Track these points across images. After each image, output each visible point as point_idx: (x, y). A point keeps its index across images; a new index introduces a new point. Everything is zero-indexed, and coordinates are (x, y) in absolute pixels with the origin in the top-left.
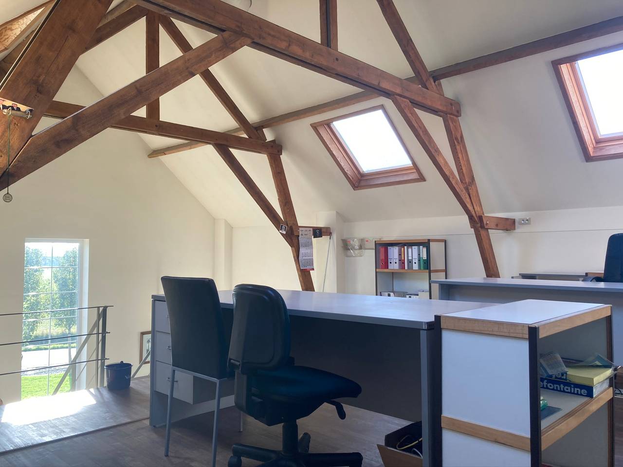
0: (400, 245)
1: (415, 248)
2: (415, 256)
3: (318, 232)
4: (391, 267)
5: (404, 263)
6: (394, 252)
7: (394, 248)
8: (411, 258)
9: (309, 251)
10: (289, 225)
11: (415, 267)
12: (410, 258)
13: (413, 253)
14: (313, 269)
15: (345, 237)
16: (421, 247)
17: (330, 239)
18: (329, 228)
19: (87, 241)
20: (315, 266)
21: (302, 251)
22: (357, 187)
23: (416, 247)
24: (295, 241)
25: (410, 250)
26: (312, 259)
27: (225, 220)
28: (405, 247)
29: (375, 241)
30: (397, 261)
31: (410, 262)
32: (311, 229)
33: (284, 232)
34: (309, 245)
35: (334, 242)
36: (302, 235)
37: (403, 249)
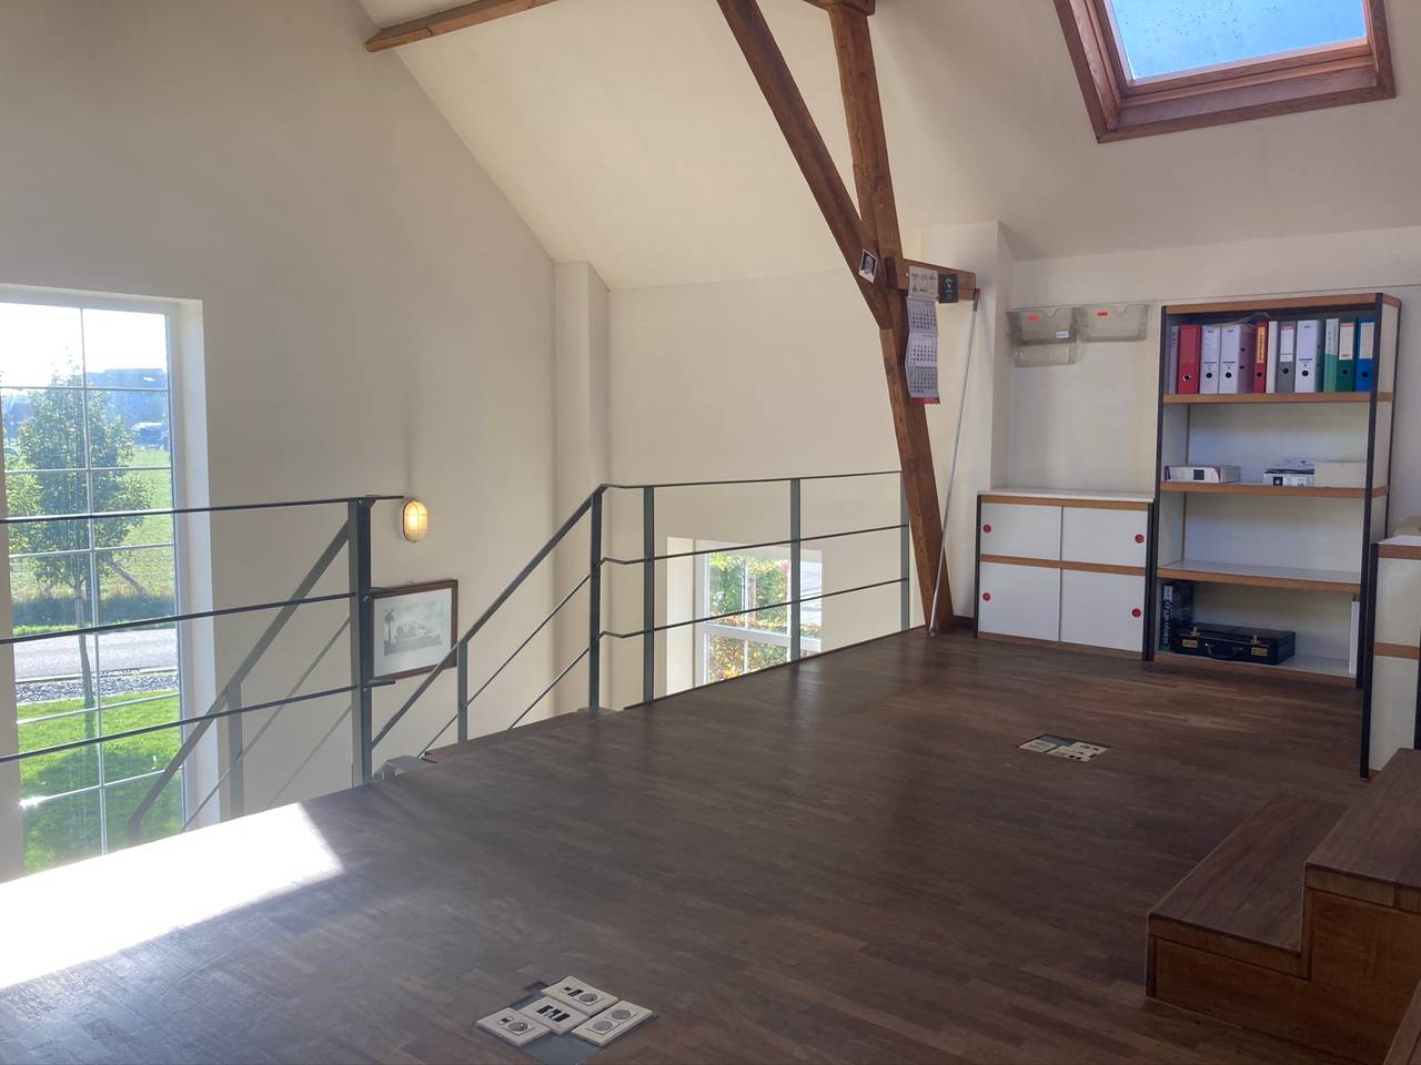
0: (1248, 319)
1: (1308, 330)
2: (1308, 348)
3: (953, 286)
4: (1208, 388)
5: (1262, 374)
6: (1223, 344)
7: (1225, 330)
8: (1290, 359)
9: (927, 342)
10: (883, 257)
11: (1305, 385)
12: (1286, 358)
13: (1297, 345)
14: (937, 400)
15: (1014, 306)
16: (1332, 324)
17: (975, 309)
18: (973, 274)
19: (194, 307)
20: (942, 392)
21: (916, 340)
22: (1115, 131)
23: (1314, 324)
24: (895, 308)
25: (1288, 334)
26: (936, 368)
27: (589, 264)
28: (1273, 325)
29: (1164, 308)
30: (1235, 370)
31: (1285, 371)
32: (935, 274)
33: (870, 278)
34: (930, 323)
35: (985, 318)
36: (915, 289)
37: (1261, 331)
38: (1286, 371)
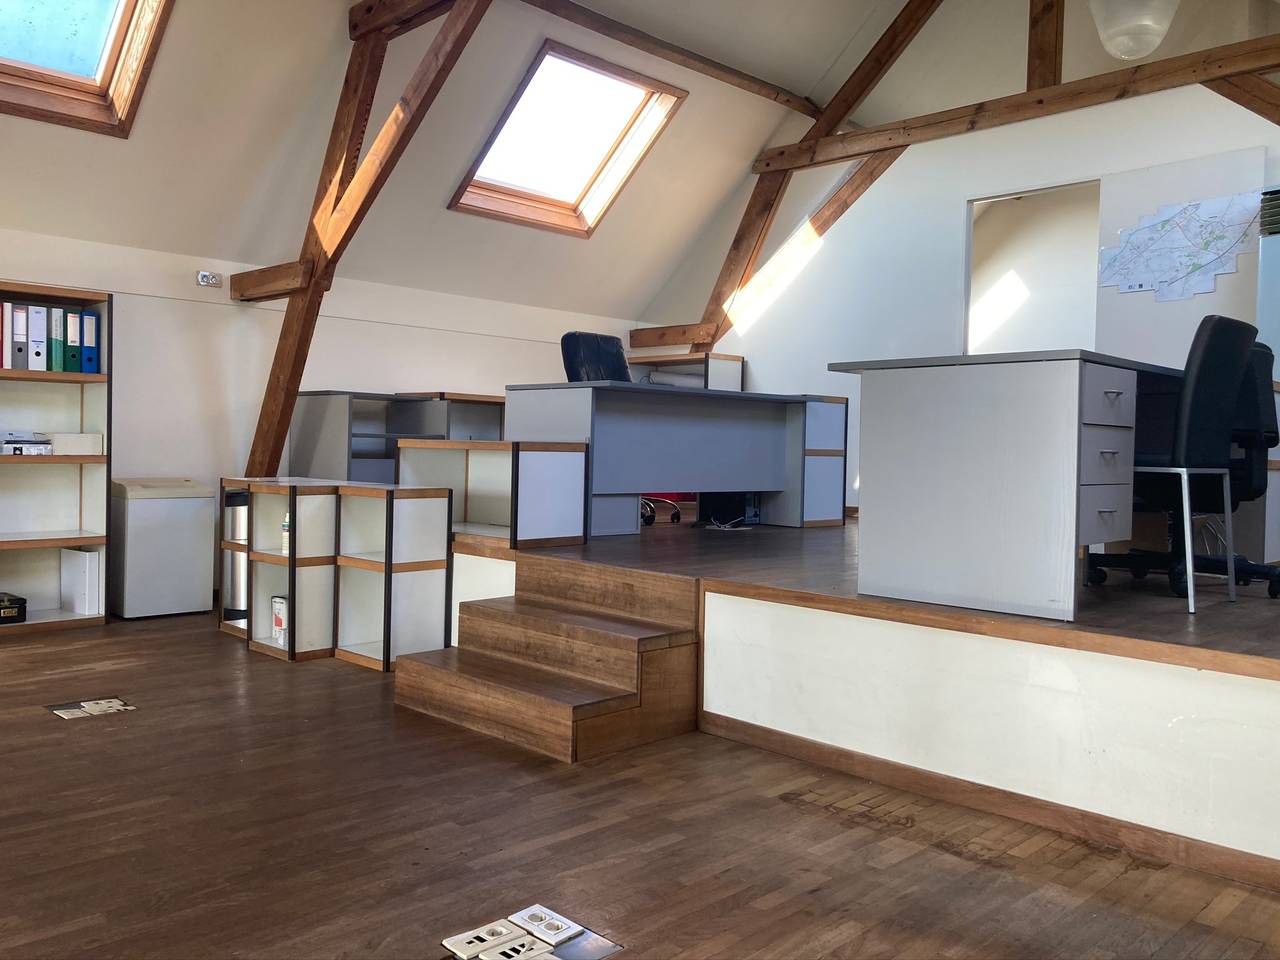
1: (38, 313)
8: (24, 339)
11: (37, 364)
12: (20, 338)
13: (29, 327)
16: (58, 312)
23: (42, 311)
25: (20, 316)
28: (7, 306)
38: (20, 350)
